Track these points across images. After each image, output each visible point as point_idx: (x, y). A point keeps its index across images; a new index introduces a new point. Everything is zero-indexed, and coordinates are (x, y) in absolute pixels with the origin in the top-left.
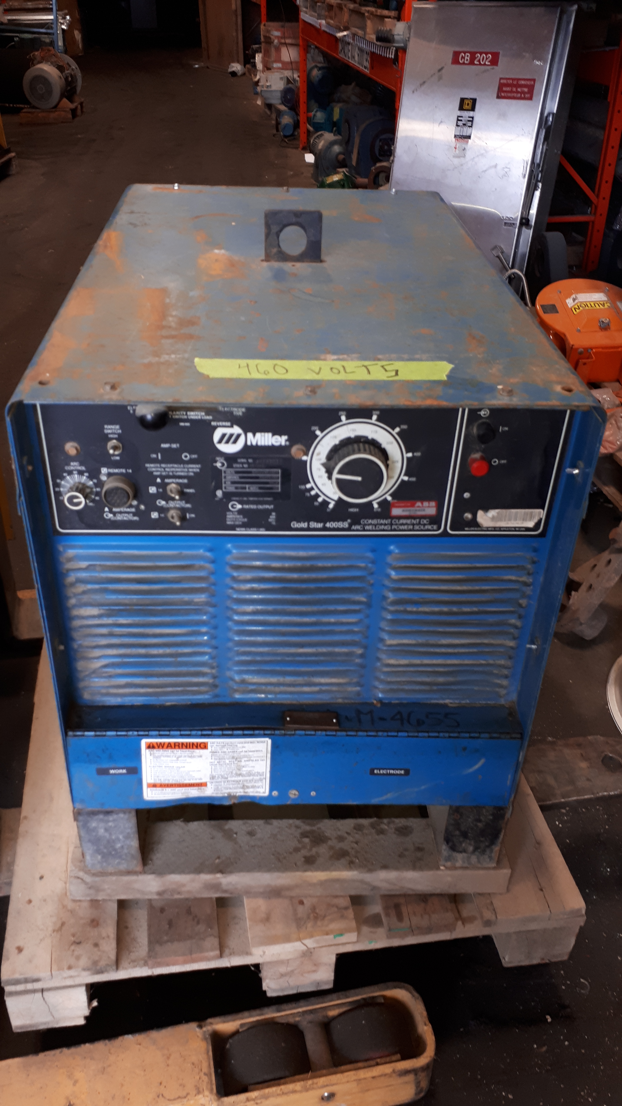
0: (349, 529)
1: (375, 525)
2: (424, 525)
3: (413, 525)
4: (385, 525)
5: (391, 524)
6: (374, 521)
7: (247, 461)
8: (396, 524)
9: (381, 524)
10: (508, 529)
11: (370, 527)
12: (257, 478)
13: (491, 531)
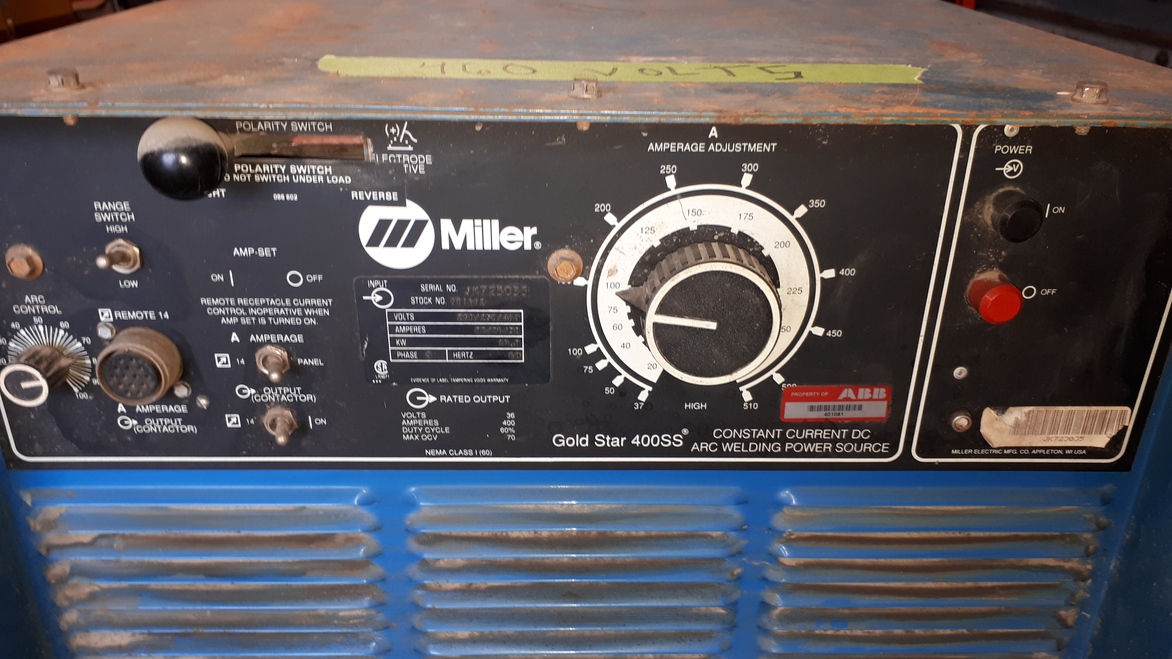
0: (685, 451)
1: (747, 442)
2: (861, 441)
3: (834, 441)
4: (769, 441)
5: (783, 440)
6: (744, 433)
7: (444, 288)
8: (794, 441)
9: (760, 440)
10: (1048, 452)
11: (734, 447)
12: (470, 330)
13: (1011, 456)
